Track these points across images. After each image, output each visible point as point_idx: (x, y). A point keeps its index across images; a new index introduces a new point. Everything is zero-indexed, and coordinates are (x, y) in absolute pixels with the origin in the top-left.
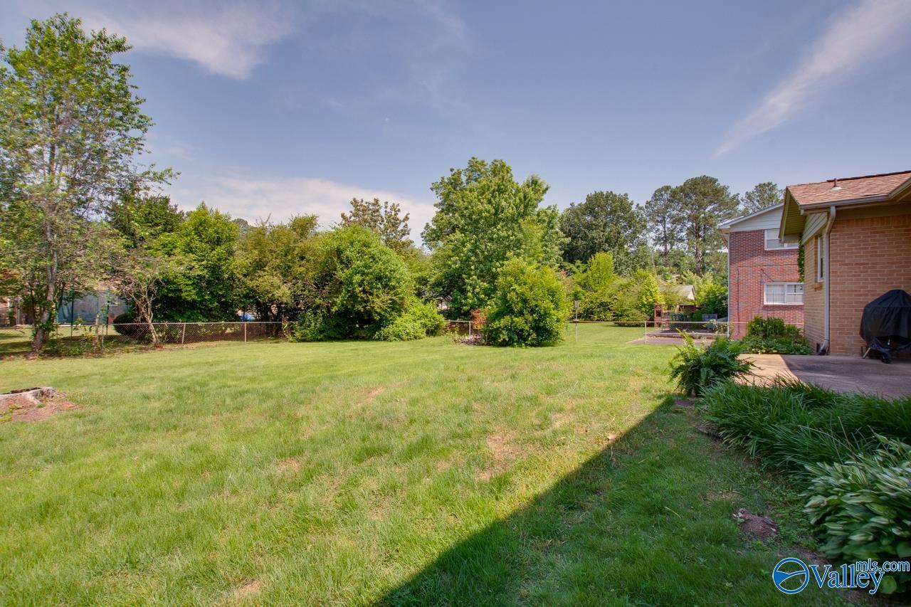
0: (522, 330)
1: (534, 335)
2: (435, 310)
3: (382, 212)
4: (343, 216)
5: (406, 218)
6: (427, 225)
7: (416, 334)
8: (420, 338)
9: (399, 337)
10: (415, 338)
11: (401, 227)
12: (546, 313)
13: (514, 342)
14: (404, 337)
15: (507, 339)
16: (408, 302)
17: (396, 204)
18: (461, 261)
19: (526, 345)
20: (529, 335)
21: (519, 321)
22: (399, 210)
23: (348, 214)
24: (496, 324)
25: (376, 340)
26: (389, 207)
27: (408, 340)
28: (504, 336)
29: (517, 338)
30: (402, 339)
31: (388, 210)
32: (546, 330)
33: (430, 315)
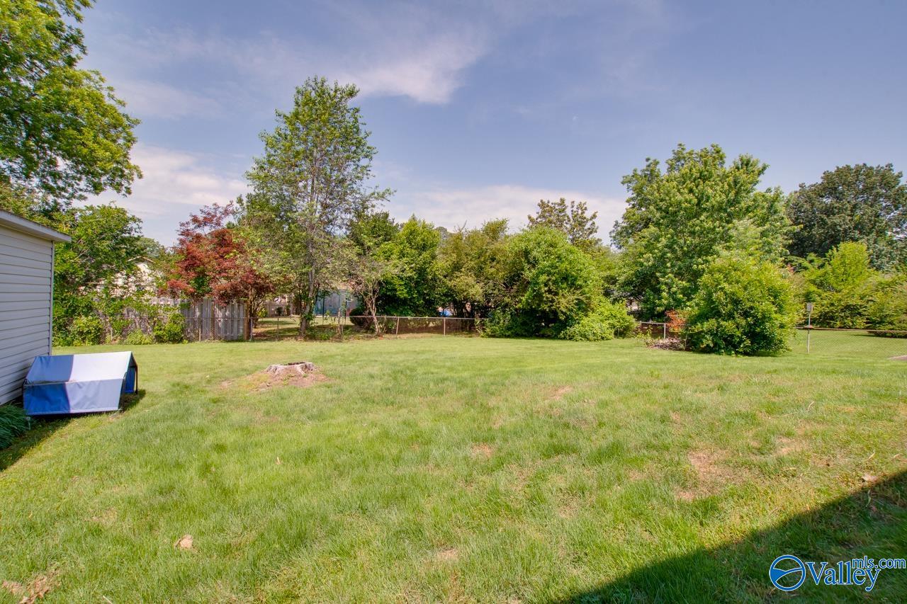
0: (732, 336)
1: (748, 342)
2: (624, 311)
3: (568, 212)
4: (530, 217)
5: (594, 216)
6: (617, 222)
7: (603, 335)
8: (607, 339)
9: (585, 337)
10: (603, 338)
11: (588, 226)
12: (764, 317)
13: (720, 348)
14: (591, 337)
15: (712, 345)
16: (595, 302)
17: (583, 202)
18: (654, 258)
19: (737, 353)
20: (741, 341)
21: (728, 325)
22: (586, 209)
23: (534, 216)
24: (698, 327)
25: (561, 339)
26: (575, 207)
27: (595, 340)
28: (708, 341)
29: (726, 344)
30: (588, 339)
31: (575, 209)
32: (765, 337)
33: (619, 316)
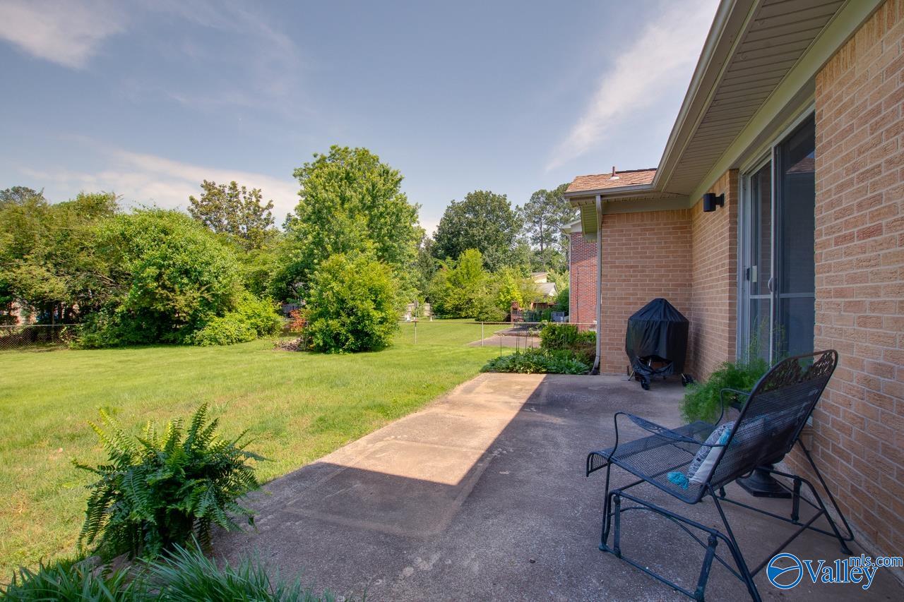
0: (338, 334)
1: (352, 339)
2: (268, 308)
3: (241, 197)
4: (192, 199)
5: (270, 206)
6: (289, 215)
7: (241, 337)
8: (247, 341)
9: (214, 340)
10: (240, 341)
11: (264, 215)
12: (363, 316)
13: (331, 347)
14: (223, 340)
15: (321, 344)
16: (237, 299)
17: (257, 189)
18: (304, 253)
19: (345, 350)
20: (347, 339)
21: (334, 324)
22: (260, 197)
23: (198, 198)
24: (310, 329)
25: (187, 345)
26: (247, 193)
27: (228, 344)
28: (319, 341)
29: (332, 343)
30: (220, 344)
31: (247, 196)
32: (367, 334)
33: (263, 314)
